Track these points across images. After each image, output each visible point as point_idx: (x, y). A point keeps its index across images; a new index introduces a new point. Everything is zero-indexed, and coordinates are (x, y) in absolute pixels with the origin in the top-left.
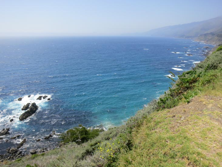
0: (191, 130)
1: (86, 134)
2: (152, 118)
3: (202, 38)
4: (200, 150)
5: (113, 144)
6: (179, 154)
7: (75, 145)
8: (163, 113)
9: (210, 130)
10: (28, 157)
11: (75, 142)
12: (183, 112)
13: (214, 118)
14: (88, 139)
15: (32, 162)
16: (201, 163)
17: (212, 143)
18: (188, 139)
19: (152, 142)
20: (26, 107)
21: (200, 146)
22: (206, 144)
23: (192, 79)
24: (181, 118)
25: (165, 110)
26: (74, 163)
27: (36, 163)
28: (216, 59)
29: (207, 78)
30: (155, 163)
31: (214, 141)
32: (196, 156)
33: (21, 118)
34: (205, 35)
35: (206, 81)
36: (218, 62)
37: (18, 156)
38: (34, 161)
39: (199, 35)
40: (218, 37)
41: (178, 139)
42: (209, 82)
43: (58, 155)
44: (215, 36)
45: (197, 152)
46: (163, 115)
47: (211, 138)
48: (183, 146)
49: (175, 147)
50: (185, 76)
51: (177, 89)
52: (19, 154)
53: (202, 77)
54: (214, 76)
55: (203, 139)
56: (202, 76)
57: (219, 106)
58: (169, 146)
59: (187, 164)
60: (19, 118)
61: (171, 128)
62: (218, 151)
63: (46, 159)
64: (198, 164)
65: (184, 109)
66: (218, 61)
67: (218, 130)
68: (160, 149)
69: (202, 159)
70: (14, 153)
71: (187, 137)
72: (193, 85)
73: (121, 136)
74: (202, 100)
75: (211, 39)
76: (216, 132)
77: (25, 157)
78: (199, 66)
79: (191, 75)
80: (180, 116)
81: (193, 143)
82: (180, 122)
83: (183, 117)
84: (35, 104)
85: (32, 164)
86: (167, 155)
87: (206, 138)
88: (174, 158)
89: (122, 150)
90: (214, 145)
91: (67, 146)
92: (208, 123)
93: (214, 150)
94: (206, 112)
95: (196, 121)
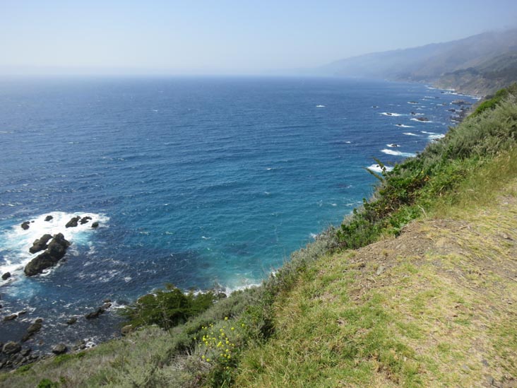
0: (393, 298)
1: (181, 306)
2: (316, 271)
3: (450, 81)
4: (404, 340)
5: (232, 328)
6: (361, 350)
7: (157, 332)
8: (343, 259)
9: (433, 296)
10: (46, 362)
11: (157, 323)
12: (382, 256)
13: (444, 270)
14: (188, 316)
15: (54, 372)
16: (403, 368)
17: (432, 325)
18: (384, 317)
19: (309, 323)
20: (40, 245)
21: (405, 331)
22: (420, 327)
23: (414, 181)
24: (376, 269)
25: (348, 252)
26: (147, 374)
27: (64, 375)
28: (468, 133)
29: (445, 178)
30: (311, 370)
31: (437, 320)
32: (394, 352)
33: (28, 271)
34: (457, 73)
35: (442, 184)
36: (473, 142)
37: (24, 359)
38: (59, 371)
39: (443, 74)
40: (484, 79)
41: (363, 318)
42: (448, 186)
43: (116, 356)
44: (478, 76)
45: (396, 343)
46: (339, 264)
47: (431, 314)
48: (371, 333)
49: (355, 333)
50: (398, 173)
51: (381, 202)
52: (25, 355)
53: (434, 175)
54: (460, 172)
55: (416, 315)
56: (436, 174)
57: (460, 243)
58: (343, 333)
59: (376, 370)
60: (25, 271)
61: (352, 292)
62: (441, 342)
63: (88, 366)
64: (397, 370)
65: (385, 250)
66: (472, 140)
67: (448, 295)
68: (324, 340)
69: (405, 359)
70: (15, 352)
71: (381, 311)
72: (416, 193)
73: (249, 312)
74: (425, 229)
75: (468, 83)
76: (444, 301)
77: (39, 363)
78: (433, 149)
79: (411, 170)
80: (376, 265)
81: (394, 324)
82: (372, 278)
83: (381, 268)
84: (63, 237)
85: (55, 377)
86: (338, 350)
87: (422, 313)
88: (351, 357)
89: (251, 343)
90: (436, 328)
91: (138, 334)
92: (431, 279)
93: (434, 339)
94: (428, 257)
95: (406, 276)
